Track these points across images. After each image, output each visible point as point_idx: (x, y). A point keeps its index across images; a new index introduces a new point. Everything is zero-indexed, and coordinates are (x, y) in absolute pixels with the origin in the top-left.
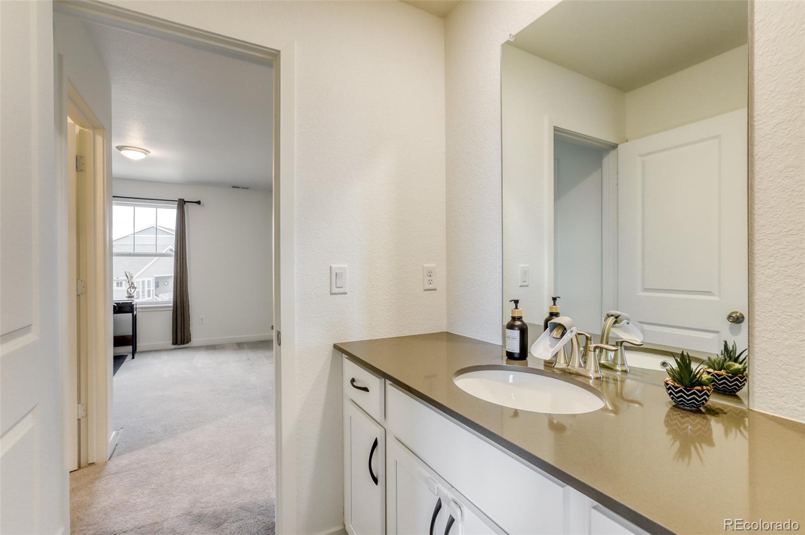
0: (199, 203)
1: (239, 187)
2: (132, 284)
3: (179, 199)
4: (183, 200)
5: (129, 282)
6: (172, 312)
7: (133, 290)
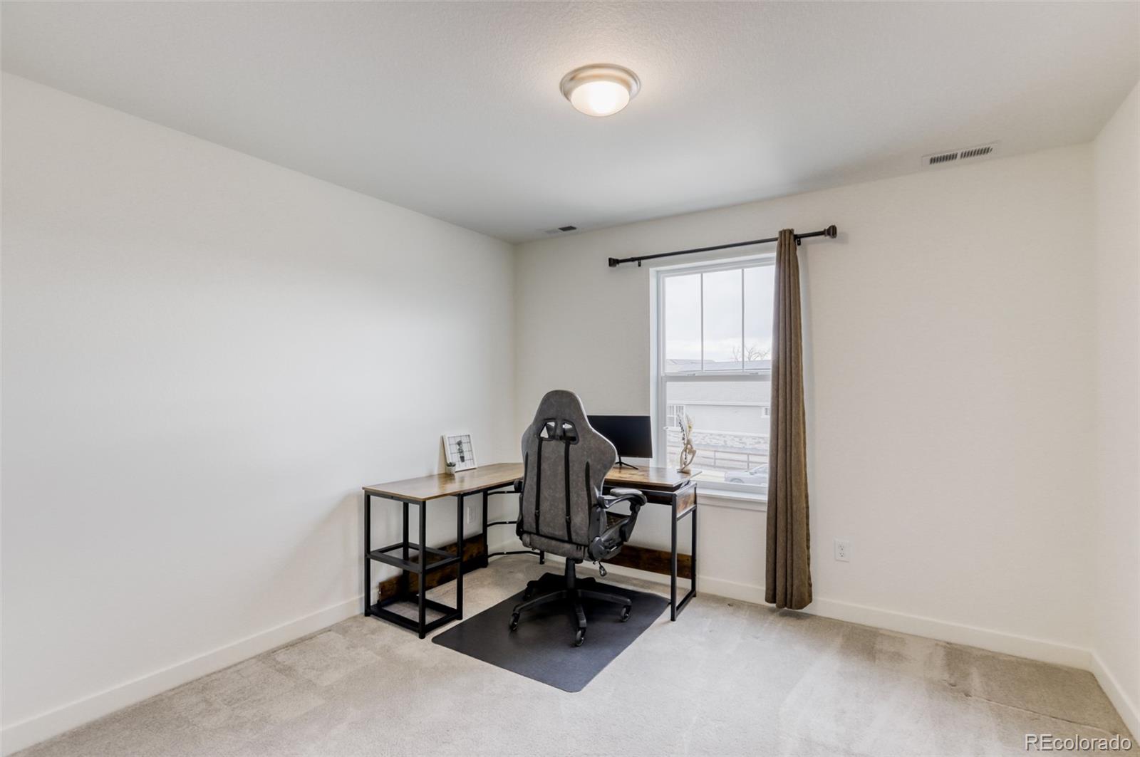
0: (832, 232)
1: (953, 157)
2: (689, 442)
3: (781, 232)
4: (791, 232)
5: (684, 439)
6: (765, 516)
7: (689, 457)
